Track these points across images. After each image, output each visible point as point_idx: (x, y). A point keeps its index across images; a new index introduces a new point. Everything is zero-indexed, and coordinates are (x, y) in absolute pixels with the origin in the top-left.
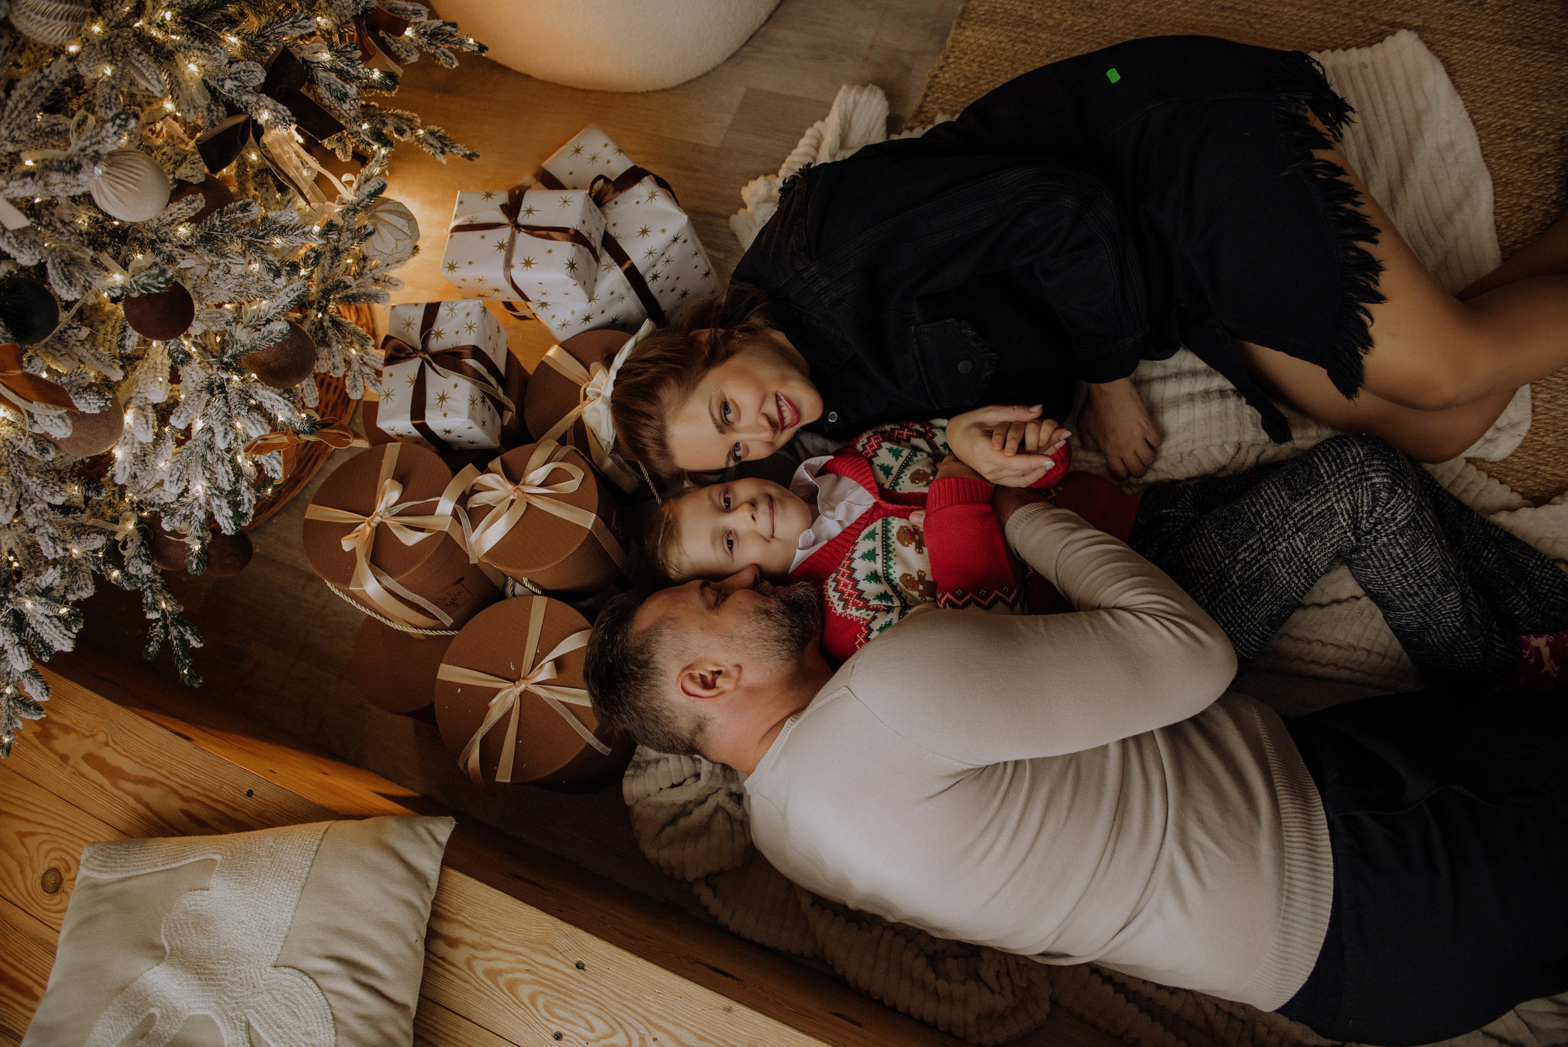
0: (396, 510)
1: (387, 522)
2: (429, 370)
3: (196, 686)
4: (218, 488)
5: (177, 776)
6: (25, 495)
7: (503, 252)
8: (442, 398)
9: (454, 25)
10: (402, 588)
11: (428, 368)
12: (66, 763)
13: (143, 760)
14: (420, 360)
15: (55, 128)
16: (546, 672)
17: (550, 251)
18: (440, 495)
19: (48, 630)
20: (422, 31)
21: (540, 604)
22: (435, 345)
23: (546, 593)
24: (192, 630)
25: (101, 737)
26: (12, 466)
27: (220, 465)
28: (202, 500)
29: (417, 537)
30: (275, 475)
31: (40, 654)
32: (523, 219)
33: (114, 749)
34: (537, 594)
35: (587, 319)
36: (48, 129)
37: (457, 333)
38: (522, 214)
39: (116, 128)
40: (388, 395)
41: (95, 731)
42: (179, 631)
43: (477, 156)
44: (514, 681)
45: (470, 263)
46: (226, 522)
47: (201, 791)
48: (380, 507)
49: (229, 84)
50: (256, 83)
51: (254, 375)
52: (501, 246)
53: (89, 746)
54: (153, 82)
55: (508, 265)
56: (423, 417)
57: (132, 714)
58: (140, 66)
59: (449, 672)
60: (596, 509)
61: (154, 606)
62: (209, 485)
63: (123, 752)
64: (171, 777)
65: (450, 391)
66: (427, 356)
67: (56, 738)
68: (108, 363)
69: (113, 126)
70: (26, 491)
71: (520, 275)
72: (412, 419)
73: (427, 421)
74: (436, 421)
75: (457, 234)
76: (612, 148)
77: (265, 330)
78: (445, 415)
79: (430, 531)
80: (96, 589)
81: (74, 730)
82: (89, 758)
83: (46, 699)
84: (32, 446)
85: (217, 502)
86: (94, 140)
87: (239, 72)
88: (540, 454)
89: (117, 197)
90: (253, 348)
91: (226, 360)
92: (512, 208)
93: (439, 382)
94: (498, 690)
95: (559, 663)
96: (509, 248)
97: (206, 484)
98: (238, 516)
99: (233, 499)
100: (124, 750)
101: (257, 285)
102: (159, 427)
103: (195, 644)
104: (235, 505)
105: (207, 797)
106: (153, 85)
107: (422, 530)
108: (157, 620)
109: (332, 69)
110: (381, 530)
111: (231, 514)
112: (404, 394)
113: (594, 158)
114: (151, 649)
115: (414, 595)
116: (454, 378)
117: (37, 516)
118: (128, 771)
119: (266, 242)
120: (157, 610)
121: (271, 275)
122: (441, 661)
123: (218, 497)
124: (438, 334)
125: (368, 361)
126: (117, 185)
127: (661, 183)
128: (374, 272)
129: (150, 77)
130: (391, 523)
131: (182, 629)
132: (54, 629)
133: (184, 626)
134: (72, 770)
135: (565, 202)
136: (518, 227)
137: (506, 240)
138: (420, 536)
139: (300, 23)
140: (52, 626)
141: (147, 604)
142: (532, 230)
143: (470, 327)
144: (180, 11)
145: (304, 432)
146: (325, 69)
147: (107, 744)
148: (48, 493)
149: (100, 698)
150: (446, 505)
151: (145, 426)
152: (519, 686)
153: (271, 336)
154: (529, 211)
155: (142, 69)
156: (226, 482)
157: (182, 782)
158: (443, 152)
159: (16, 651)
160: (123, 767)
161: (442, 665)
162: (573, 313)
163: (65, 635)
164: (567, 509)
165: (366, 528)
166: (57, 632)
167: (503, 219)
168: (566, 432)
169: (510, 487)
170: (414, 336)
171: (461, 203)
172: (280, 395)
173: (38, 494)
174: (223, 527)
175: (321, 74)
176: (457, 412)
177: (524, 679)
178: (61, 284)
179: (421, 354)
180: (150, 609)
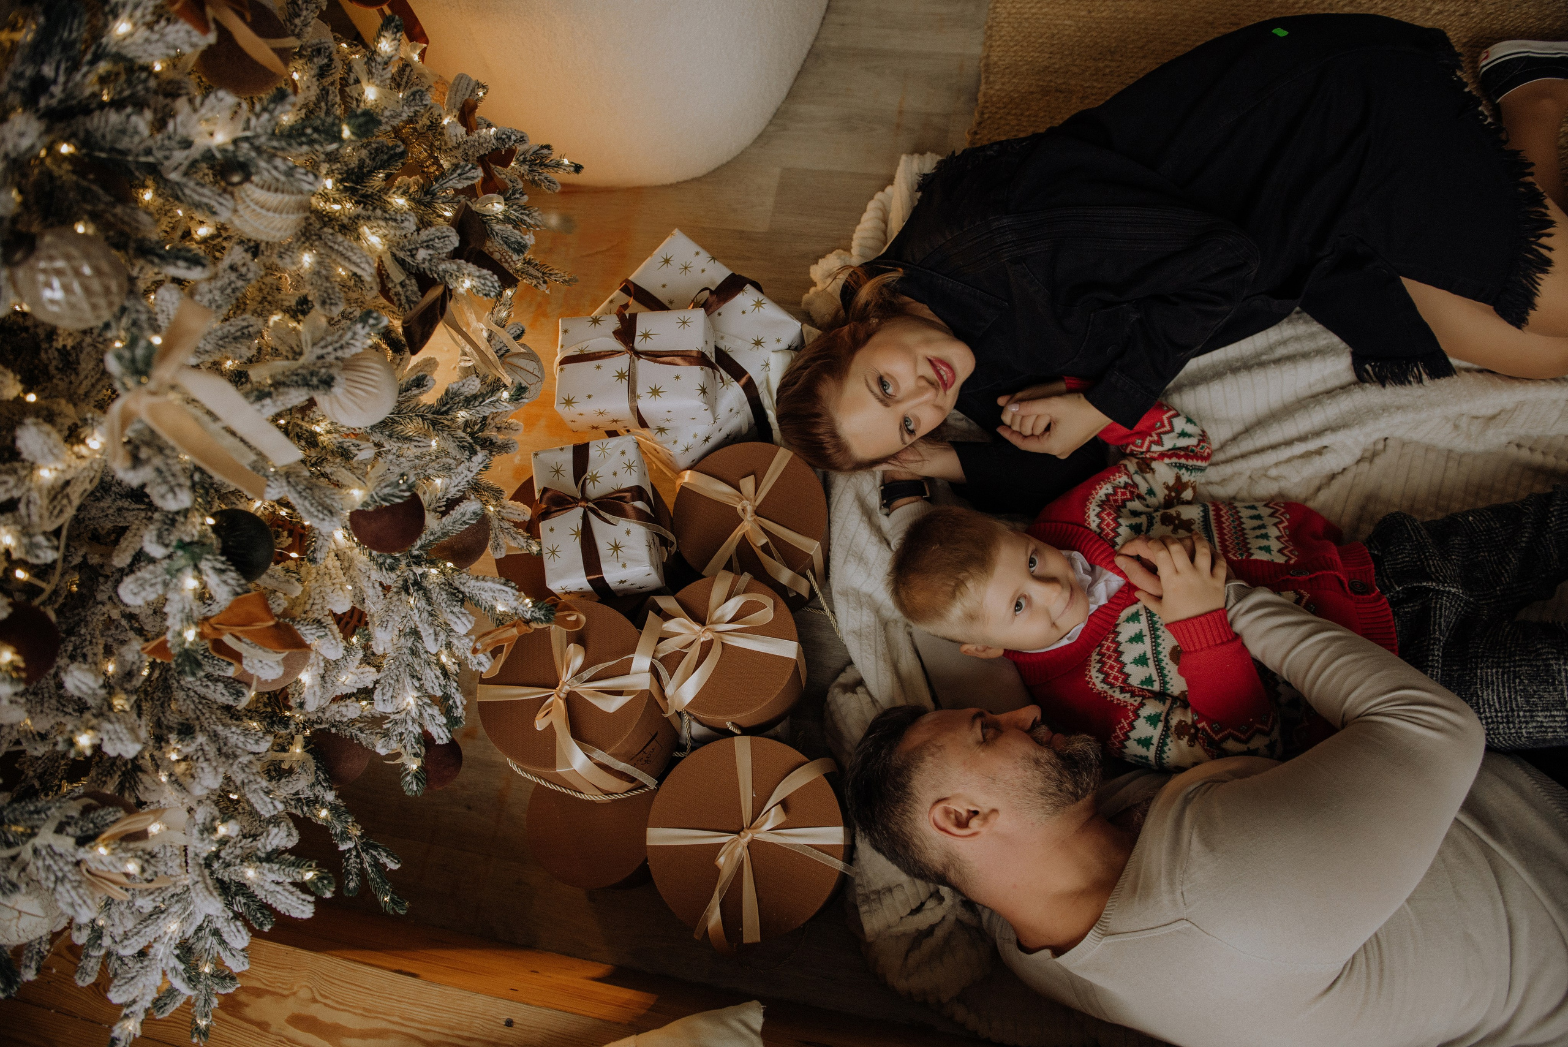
0: (586, 675)
1: (576, 690)
2: (594, 520)
3: (402, 912)
4: (430, 697)
5: (413, 1020)
6: (225, 749)
7: (625, 382)
8: (616, 548)
9: (548, 147)
10: (613, 759)
11: (592, 518)
12: (266, 1031)
13: (365, 1009)
14: (582, 509)
15: (246, 331)
16: (773, 816)
17: (677, 377)
18: (633, 652)
19: (283, 899)
20: (521, 158)
21: (743, 746)
22: (594, 490)
23: (746, 731)
24: (385, 851)
25: (304, 994)
26: (202, 718)
27: (428, 671)
28: (414, 712)
29: (618, 702)
30: (482, 669)
31: (261, 925)
32: (640, 344)
33: (325, 1005)
34: (737, 735)
35: (707, 439)
36: (239, 334)
37: (615, 474)
38: (637, 339)
39: (367, 329)
40: (553, 552)
41: (295, 989)
42: (373, 856)
43: (577, 281)
44: (738, 833)
45: (589, 397)
46: (440, 730)
47: (447, 1031)
48: (566, 676)
49: (422, 254)
50: (450, 248)
51: (450, 564)
52: (621, 376)
53: (291, 1007)
54: (363, 265)
55: (632, 393)
56: (599, 570)
57: (338, 960)
58: (341, 249)
59: (658, 836)
60: (796, 636)
61: (345, 836)
62: (420, 694)
63: (338, 1006)
64: (407, 1023)
65: (622, 539)
66: (591, 505)
67: (247, 1005)
68: (284, 579)
69: (363, 327)
70: (225, 744)
71: (647, 405)
72: (587, 575)
73: (605, 575)
74: (613, 574)
75: (568, 367)
76: (704, 255)
77: (455, 513)
78: (624, 566)
79: (630, 693)
80: (300, 834)
81: (268, 992)
82: (297, 1021)
83: (247, 967)
84: (224, 691)
85: (429, 711)
86: (337, 345)
87: (433, 240)
88: (719, 589)
89: (355, 403)
90: (445, 534)
91: (416, 553)
92: (626, 332)
93: (605, 533)
94: (721, 845)
95: (784, 804)
96: (630, 378)
97: (416, 694)
98: (453, 723)
99: (444, 703)
100: (337, 1002)
101: (434, 464)
102: (345, 638)
103: (393, 866)
104: (447, 712)
105: (459, 1037)
106: (363, 269)
107: (619, 693)
108: (349, 850)
109: (507, 219)
110: (572, 700)
111: (445, 721)
112: (573, 550)
113: (686, 268)
114: (352, 885)
115: (623, 764)
116: (623, 524)
117: (244, 771)
118: (350, 1026)
119: (449, 417)
120: (350, 839)
121: (467, 453)
122: (647, 826)
123: (429, 706)
124: (594, 478)
125: (506, 516)
126: (358, 391)
127: (757, 286)
128: (496, 420)
129: (358, 261)
130: (582, 689)
131: (375, 853)
132: (290, 897)
133: (375, 848)
134: (279, 1038)
135: (684, 323)
136: (638, 354)
137: (625, 369)
138: (620, 701)
139: (469, 175)
140: (287, 894)
141: (335, 834)
142: (654, 356)
143: (630, 467)
144: (340, 177)
145: (536, 620)
146: (499, 221)
147: (314, 1000)
148: (252, 742)
149: (290, 948)
150: (641, 662)
151: (333, 642)
152: (745, 837)
153: (464, 519)
154: (646, 335)
155: (344, 252)
156: (437, 688)
157: (422, 1026)
158: (545, 282)
159: (233, 927)
160: (342, 1023)
161: (649, 829)
162: (695, 436)
163: (304, 900)
164: (763, 641)
165: (557, 700)
166: (295, 899)
167: (618, 346)
168: (730, 559)
169: (697, 627)
170: (567, 483)
171: (566, 331)
172: (504, 584)
173: (240, 745)
174: (436, 737)
175: (497, 227)
176: (637, 561)
177: (749, 828)
178: (321, 516)
179: (583, 504)
180: (343, 840)
